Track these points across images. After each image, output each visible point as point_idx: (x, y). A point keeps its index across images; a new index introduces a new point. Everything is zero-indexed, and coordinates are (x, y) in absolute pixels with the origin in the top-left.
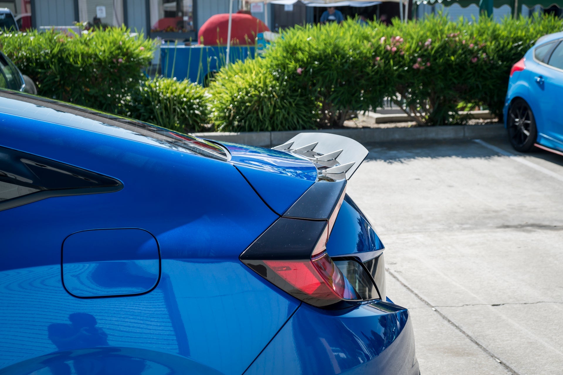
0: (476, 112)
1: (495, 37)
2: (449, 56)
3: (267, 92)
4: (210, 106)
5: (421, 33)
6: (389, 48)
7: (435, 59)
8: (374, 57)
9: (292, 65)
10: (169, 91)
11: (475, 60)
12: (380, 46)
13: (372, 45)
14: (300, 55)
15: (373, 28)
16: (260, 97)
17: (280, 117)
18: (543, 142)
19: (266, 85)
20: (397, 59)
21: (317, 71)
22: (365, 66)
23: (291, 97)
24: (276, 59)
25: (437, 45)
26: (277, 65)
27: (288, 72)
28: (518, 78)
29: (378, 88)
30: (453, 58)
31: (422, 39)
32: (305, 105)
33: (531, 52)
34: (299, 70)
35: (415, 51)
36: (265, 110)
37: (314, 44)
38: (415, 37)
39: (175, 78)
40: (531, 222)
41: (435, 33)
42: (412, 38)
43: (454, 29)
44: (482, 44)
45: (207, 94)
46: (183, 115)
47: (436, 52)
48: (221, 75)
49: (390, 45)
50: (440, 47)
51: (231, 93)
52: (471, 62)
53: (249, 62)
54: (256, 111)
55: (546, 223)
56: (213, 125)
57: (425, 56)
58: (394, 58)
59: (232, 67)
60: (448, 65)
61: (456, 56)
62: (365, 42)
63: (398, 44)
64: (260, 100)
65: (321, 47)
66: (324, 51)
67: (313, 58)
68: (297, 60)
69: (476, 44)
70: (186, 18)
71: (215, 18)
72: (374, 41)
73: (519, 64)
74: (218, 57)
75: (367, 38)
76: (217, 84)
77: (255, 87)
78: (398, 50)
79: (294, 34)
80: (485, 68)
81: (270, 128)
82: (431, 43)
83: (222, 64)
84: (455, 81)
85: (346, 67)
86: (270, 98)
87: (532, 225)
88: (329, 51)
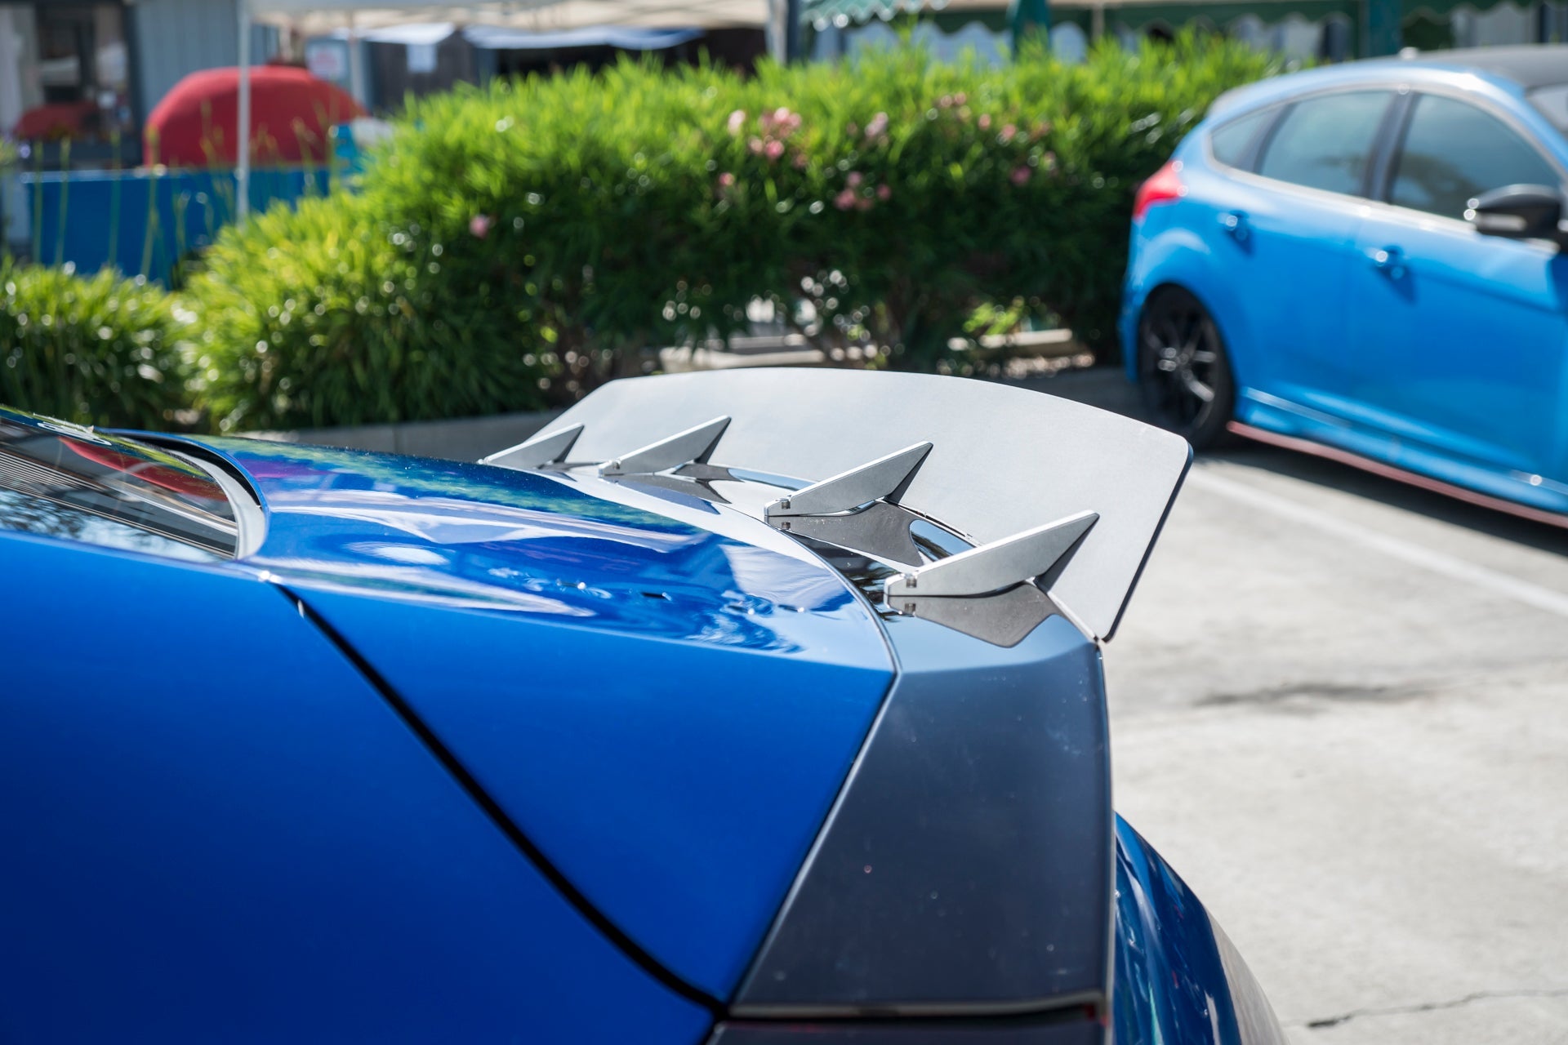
0: (1027, 337)
1: (1077, 104)
2: (946, 163)
3: (376, 297)
4: (188, 353)
5: (856, 95)
6: (757, 145)
7: (903, 175)
8: (714, 176)
9: (454, 208)
10: (53, 305)
11: (1022, 177)
12: (727, 141)
13: (706, 139)
14: (478, 176)
15: (702, 87)
16: (353, 315)
17: (426, 378)
18: (1257, 416)
19: (371, 276)
20: (786, 179)
21: (539, 226)
22: (687, 204)
23: (457, 310)
24: (400, 190)
25: (905, 132)
26: (408, 213)
27: (444, 232)
28: (1164, 224)
29: (733, 271)
30: (957, 171)
31: (858, 118)
32: (504, 335)
33: (1198, 141)
34: (479, 224)
35: (839, 154)
36: (375, 357)
37: (523, 140)
38: (836, 107)
39: (69, 268)
40: (1298, 677)
41: (896, 98)
42: (827, 114)
43: (953, 84)
44: (1039, 125)
45: (181, 313)
46: (101, 384)
47: (906, 153)
48: (224, 251)
49: (759, 135)
50: (914, 139)
51: (258, 304)
52: (1011, 183)
53: (310, 208)
54: (346, 361)
55: (1346, 679)
56: (206, 414)
57: (872, 165)
58: (775, 175)
59: (257, 227)
60: (942, 191)
61: (967, 163)
62: (684, 129)
63: (785, 134)
64: (357, 326)
65: (547, 147)
66: (556, 159)
67: (519, 183)
68: (470, 194)
69: (1022, 125)
70: (107, 100)
71: (196, 82)
72: (709, 124)
73: (1162, 182)
74: (210, 192)
75: (685, 116)
76: (209, 282)
77: (339, 285)
78: (790, 151)
79: (455, 112)
80: (1056, 199)
81: (393, 414)
82: (888, 128)
83: (225, 215)
84: (970, 242)
85: (629, 207)
86: (388, 318)
87: (1307, 689)
88: (572, 159)
